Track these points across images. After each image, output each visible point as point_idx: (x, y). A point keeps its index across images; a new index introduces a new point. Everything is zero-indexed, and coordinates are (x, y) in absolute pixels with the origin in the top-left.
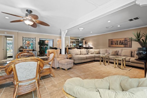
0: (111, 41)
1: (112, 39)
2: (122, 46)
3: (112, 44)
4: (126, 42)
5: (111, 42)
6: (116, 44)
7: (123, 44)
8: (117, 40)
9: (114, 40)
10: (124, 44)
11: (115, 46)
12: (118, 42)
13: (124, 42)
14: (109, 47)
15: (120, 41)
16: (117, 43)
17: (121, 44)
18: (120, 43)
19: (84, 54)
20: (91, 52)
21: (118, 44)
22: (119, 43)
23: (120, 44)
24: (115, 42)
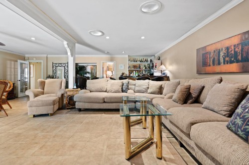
0: (202, 52)
1: (205, 47)
3: (205, 63)
5: (203, 59)
6: (214, 61)
7: (238, 61)
8: (219, 46)
9: (208, 49)
10: (240, 57)
11: (211, 69)
12: (222, 54)
13: (239, 50)
14: (199, 72)
15: (228, 48)
16: (217, 59)
17: (231, 62)
18: (228, 56)
21: (222, 60)
22: (224, 59)
23: (227, 59)
24: (212, 54)
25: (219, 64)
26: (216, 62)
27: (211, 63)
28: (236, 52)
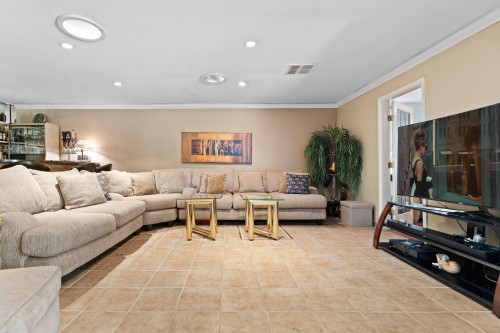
0: (191, 138)
1: (196, 134)
2: (228, 158)
3: (195, 151)
4: (237, 145)
5: (193, 146)
6: (208, 150)
7: (231, 154)
8: (214, 137)
9: (201, 137)
10: (232, 151)
11: (204, 158)
12: (217, 145)
13: (232, 145)
14: (185, 161)
15: (222, 142)
16: (211, 148)
17: (226, 154)
18: (222, 148)
19: (88, 200)
20: (119, 189)
21: (217, 151)
22: (219, 151)
23: (222, 151)
24: (205, 143)
25: (214, 154)
26: (211, 152)
27: (205, 152)
28: (229, 147)
